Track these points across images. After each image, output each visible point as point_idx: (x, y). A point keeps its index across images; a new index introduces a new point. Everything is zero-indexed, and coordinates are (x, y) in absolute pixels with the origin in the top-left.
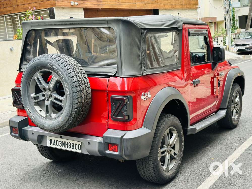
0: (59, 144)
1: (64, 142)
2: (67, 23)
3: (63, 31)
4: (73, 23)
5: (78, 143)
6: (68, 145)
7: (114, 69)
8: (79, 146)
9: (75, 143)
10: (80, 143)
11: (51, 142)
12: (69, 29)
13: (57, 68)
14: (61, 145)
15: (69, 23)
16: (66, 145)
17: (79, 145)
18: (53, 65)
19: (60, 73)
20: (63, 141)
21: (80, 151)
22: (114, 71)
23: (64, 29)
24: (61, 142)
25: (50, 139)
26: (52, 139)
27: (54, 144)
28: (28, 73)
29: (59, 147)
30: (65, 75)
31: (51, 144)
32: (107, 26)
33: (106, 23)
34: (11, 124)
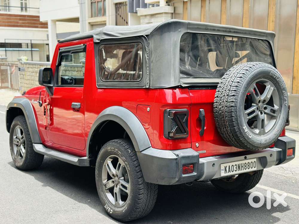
0: (235, 169)
1: (239, 164)
3: (226, 38)
4: (238, 31)
5: (253, 161)
9: (250, 161)
10: (256, 160)
11: (226, 170)
12: (232, 38)
13: (278, 76)
15: (234, 30)
16: (242, 167)
17: (255, 162)
18: (275, 73)
19: (281, 81)
21: (255, 169)
23: (227, 37)
24: (237, 166)
25: (225, 167)
26: (227, 166)
27: (229, 171)
29: (234, 173)
31: (226, 172)
32: (265, 39)
33: (265, 36)
34: (183, 162)
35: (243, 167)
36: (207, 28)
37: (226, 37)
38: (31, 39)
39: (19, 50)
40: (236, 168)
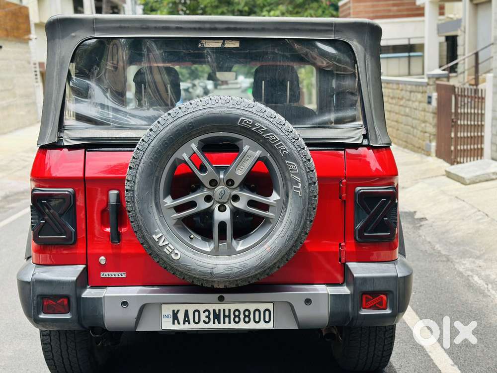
0: (204, 319)
1: (219, 310)
2: (218, 26)
3: (202, 44)
5: (262, 307)
6: (232, 316)
7: (355, 130)
8: (267, 313)
9: (252, 307)
10: (270, 306)
11: (175, 318)
12: (222, 41)
13: (267, 127)
14: (207, 320)
16: (225, 316)
17: (266, 310)
18: (255, 121)
19: (277, 139)
20: (214, 311)
21: (270, 326)
22: (356, 134)
24: (210, 314)
25: (174, 311)
26: (178, 311)
27: (186, 320)
28: (166, 143)
29: (202, 326)
30: (290, 144)
31: (176, 321)
32: (332, 37)
33: (332, 30)
34: (40, 290)
35: (229, 317)
36: (144, 27)
37: (203, 41)
38: (409, 37)
39: (388, 58)
40: (208, 317)
